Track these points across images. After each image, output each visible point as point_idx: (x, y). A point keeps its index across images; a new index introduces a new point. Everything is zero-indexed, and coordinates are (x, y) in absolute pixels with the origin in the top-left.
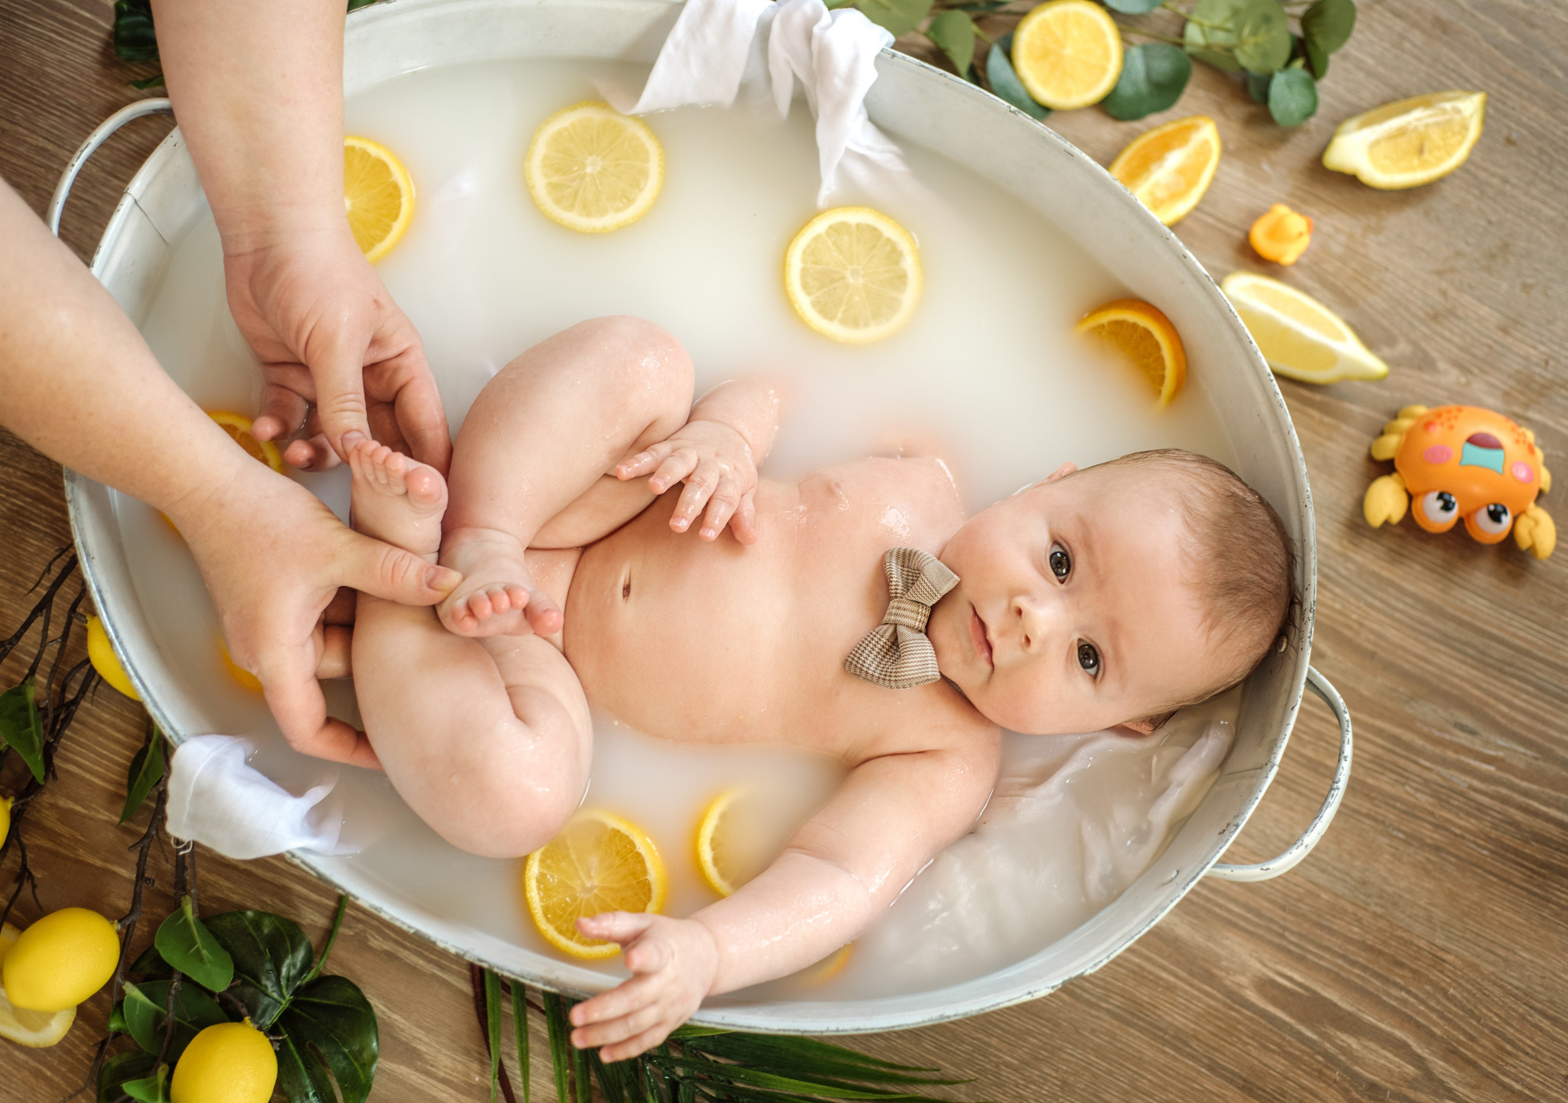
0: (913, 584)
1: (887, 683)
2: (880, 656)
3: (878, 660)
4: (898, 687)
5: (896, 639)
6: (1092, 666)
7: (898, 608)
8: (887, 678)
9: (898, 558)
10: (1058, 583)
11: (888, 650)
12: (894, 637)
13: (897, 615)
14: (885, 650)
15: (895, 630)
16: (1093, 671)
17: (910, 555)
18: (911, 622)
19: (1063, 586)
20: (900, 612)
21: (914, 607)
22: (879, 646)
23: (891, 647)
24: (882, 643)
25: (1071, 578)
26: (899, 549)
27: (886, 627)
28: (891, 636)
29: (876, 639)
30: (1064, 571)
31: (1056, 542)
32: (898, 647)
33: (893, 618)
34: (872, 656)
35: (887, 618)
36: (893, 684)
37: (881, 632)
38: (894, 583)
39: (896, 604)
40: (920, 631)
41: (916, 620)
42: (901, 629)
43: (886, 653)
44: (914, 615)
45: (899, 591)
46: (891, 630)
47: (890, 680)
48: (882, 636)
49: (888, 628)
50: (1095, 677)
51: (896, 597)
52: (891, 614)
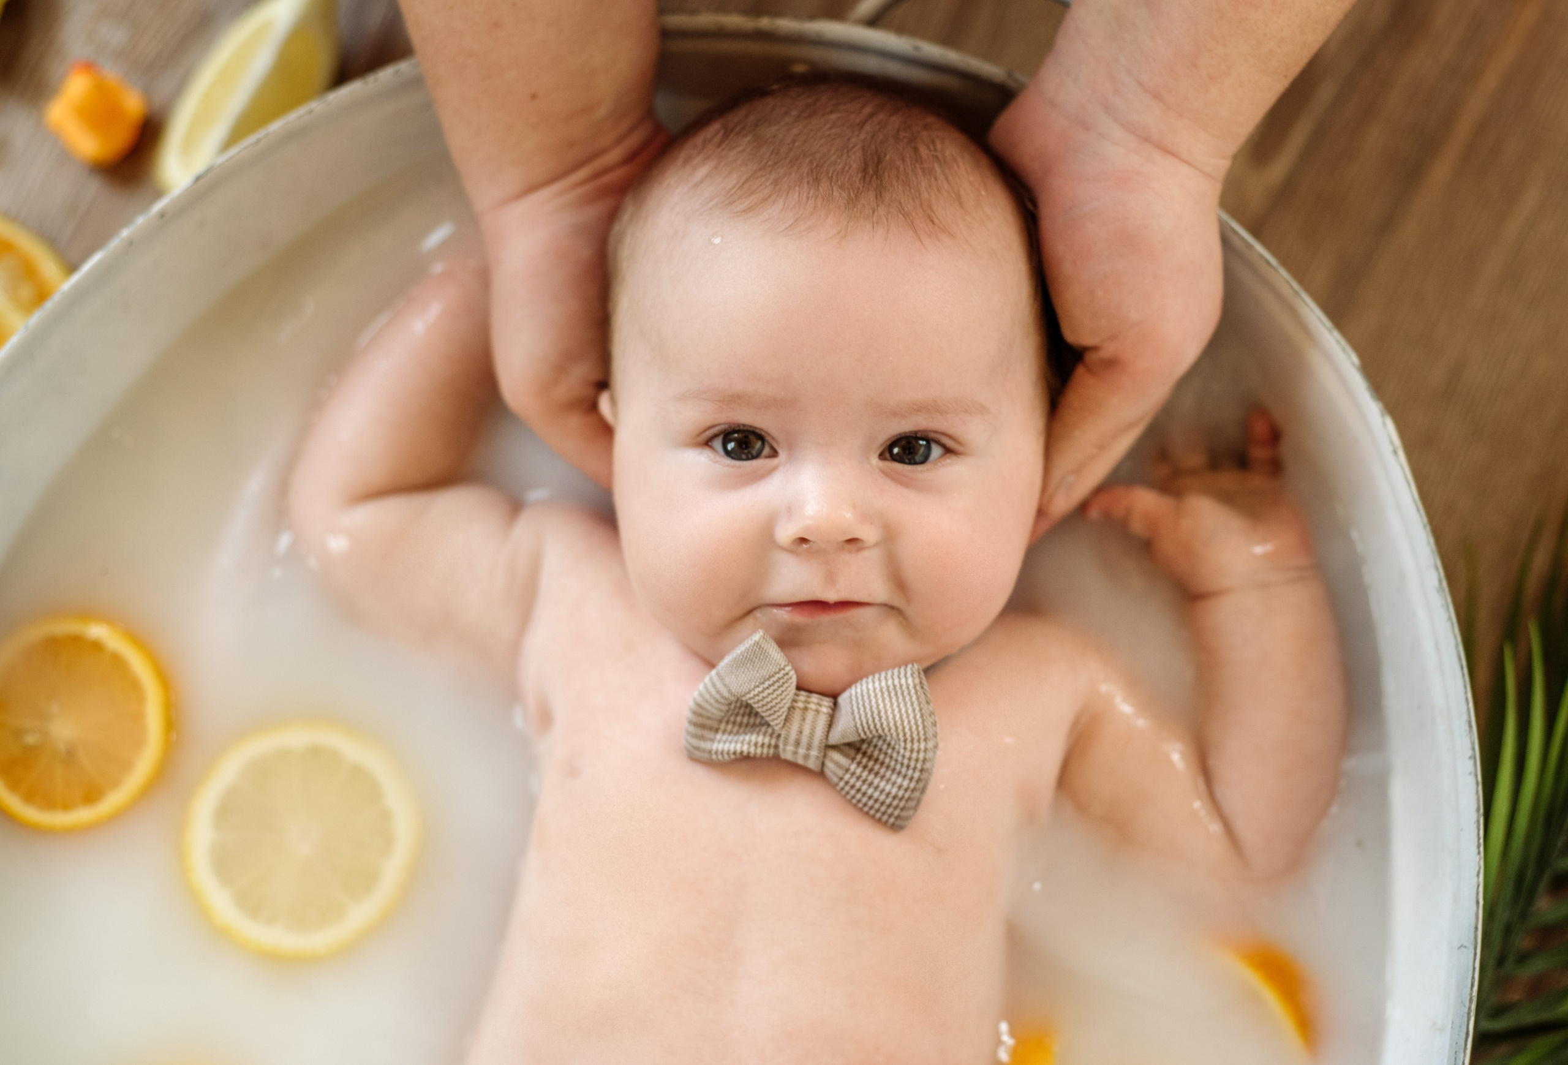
0: (757, 714)
1: (930, 755)
2: (883, 771)
3: (888, 774)
4: (935, 736)
5: (849, 745)
6: (928, 448)
7: (798, 743)
8: (921, 756)
9: (702, 738)
10: (775, 461)
11: (870, 758)
12: (847, 749)
13: (809, 747)
14: (871, 764)
15: (835, 747)
16: (936, 451)
17: (700, 715)
18: (822, 721)
19: (783, 455)
20: (804, 740)
21: (797, 716)
22: (865, 774)
23: (864, 754)
24: (859, 770)
25: (773, 438)
26: (688, 733)
27: (830, 765)
28: (846, 755)
29: (852, 781)
30: (759, 444)
31: (707, 443)
32: (863, 741)
33: (814, 753)
34: (882, 784)
35: (812, 764)
36: (930, 745)
37: (840, 773)
38: (752, 750)
39: (790, 748)
40: (835, 704)
41: (818, 712)
42: (835, 738)
43: (876, 760)
44: (810, 716)
45: (767, 740)
46: (836, 756)
47: (926, 750)
48: (847, 770)
49: (832, 760)
50: (948, 451)
51: (776, 747)
52: (806, 757)
